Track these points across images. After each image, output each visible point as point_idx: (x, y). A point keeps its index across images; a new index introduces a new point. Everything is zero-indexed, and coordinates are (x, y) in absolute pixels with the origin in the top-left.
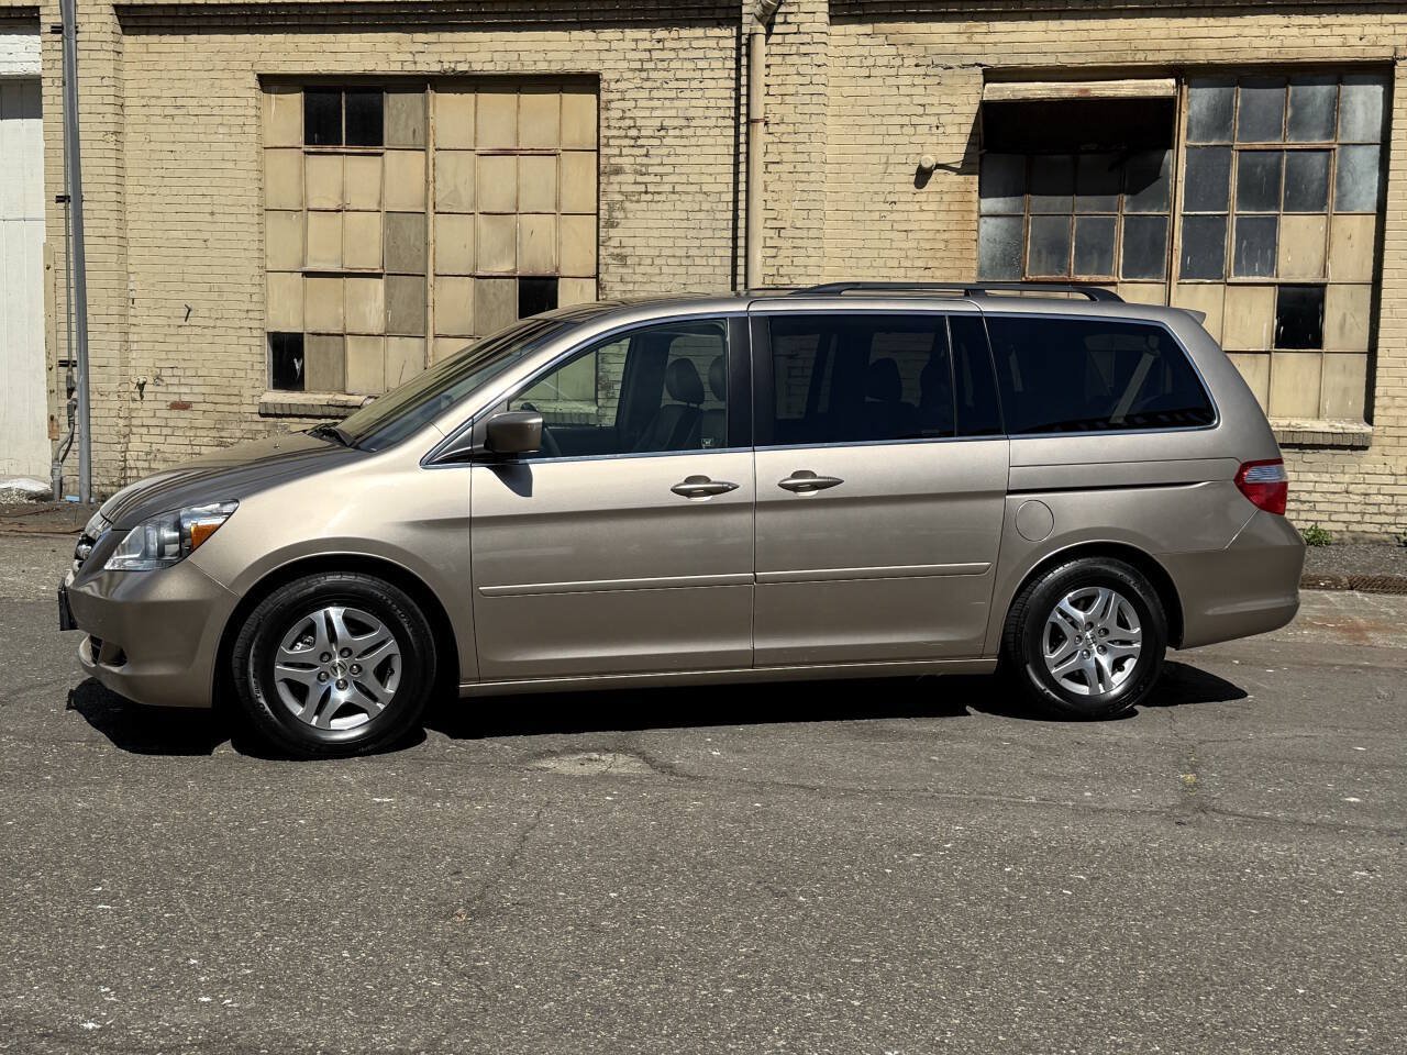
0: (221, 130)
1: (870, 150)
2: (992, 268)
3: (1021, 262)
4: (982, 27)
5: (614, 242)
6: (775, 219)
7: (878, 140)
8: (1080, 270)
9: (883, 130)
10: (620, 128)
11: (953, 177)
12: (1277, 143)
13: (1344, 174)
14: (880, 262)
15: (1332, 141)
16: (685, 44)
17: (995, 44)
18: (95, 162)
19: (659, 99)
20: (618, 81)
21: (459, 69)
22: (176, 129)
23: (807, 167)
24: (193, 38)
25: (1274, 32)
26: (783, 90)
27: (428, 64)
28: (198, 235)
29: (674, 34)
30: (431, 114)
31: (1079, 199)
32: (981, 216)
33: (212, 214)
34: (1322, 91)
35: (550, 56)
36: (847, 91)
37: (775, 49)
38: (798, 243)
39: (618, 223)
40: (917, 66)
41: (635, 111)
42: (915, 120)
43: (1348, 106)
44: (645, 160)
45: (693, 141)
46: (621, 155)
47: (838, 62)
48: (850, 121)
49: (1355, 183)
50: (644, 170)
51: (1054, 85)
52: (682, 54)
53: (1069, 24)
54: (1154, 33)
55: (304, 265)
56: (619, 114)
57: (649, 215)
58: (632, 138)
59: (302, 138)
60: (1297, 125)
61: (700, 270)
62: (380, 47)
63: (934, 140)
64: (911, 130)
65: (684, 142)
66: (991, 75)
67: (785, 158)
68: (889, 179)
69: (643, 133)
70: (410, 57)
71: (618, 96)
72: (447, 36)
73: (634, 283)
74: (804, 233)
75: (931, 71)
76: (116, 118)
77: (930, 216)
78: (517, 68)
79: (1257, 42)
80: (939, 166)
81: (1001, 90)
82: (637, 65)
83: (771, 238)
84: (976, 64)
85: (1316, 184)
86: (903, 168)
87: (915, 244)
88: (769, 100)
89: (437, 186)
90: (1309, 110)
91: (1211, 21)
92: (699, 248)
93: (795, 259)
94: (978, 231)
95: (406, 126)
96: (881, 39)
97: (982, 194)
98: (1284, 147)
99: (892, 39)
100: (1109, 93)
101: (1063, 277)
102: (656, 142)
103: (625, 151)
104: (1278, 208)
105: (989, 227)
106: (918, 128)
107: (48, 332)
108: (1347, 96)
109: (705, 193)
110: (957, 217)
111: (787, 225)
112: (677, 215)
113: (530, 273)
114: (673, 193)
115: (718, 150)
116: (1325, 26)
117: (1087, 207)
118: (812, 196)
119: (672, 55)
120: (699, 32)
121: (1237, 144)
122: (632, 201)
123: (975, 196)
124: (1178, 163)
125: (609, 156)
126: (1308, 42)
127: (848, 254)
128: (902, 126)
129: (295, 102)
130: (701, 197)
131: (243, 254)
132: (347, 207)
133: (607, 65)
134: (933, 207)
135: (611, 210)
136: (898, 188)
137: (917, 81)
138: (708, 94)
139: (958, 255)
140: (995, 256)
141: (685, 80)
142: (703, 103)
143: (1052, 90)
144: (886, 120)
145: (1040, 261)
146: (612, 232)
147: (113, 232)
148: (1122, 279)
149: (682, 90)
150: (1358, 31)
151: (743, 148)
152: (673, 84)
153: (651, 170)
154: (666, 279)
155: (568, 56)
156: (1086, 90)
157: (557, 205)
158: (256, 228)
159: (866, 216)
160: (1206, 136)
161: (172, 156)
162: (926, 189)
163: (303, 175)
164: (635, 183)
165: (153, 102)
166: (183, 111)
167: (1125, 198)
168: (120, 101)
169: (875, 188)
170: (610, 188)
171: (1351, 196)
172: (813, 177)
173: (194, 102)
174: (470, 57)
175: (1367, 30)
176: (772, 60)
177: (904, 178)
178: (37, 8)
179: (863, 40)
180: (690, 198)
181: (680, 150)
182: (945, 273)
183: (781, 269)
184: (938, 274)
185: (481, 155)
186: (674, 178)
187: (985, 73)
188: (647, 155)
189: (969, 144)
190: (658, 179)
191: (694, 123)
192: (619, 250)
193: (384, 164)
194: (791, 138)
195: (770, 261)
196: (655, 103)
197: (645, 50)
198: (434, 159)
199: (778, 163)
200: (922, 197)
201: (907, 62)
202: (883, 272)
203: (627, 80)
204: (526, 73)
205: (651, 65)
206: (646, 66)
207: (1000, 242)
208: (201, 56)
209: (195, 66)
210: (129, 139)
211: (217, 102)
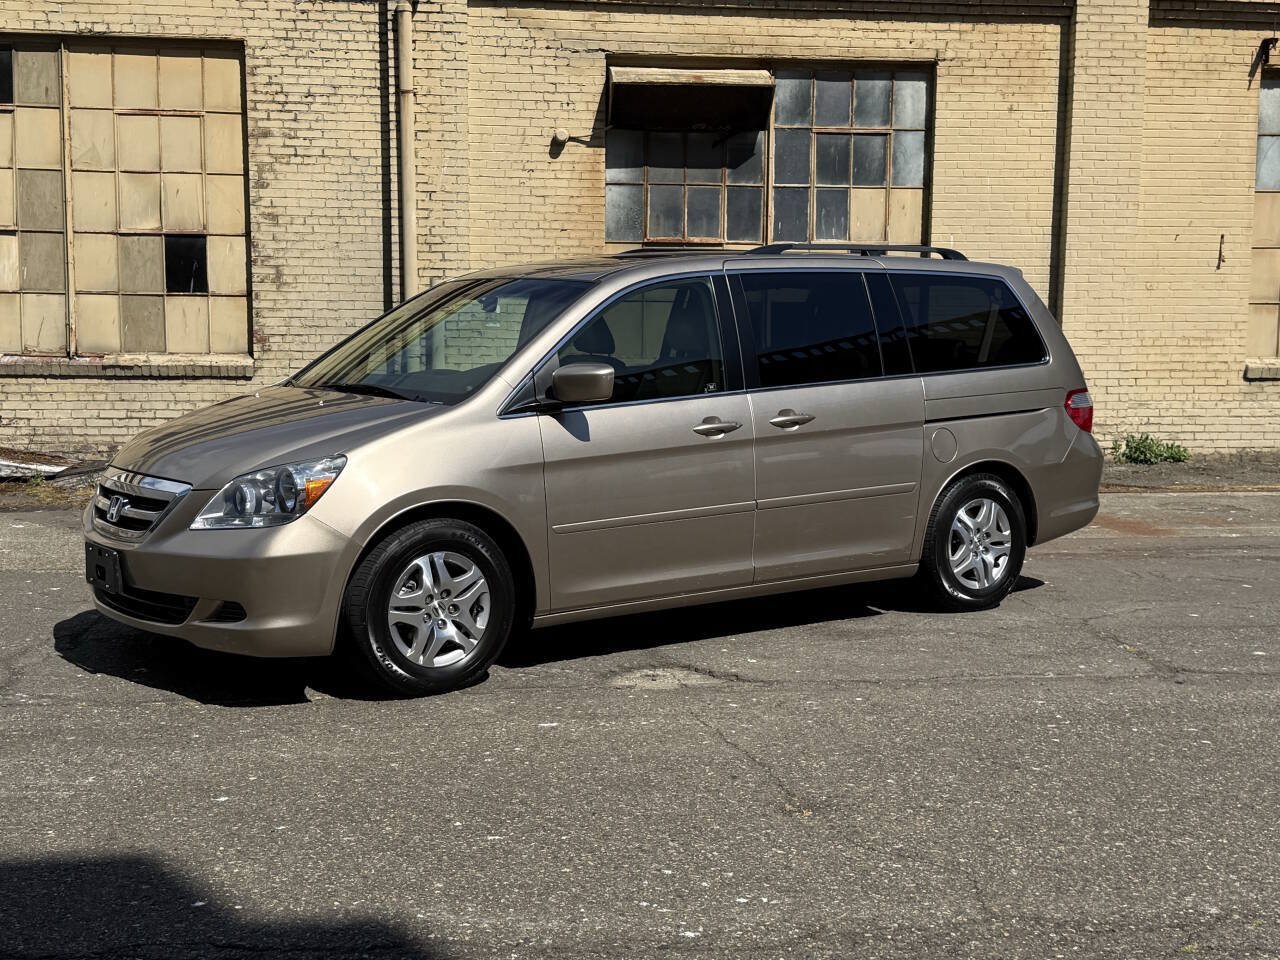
1: (509, 122)
2: (617, 230)
3: (643, 224)
4: (604, 16)
5: (266, 202)
6: (426, 183)
7: (516, 113)
8: (693, 232)
9: (519, 104)
10: (267, 93)
11: (583, 148)
12: (846, 127)
13: (898, 154)
14: (520, 224)
15: (888, 127)
16: (329, 17)
17: (616, 32)
19: (305, 67)
20: (263, 48)
21: (96, 30)
23: (454, 136)
25: (843, 33)
26: (429, 64)
27: (63, 24)
29: (319, 7)
30: (65, 73)
31: (689, 171)
32: (607, 184)
34: (880, 85)
35: (192, 21)
36: (485, 68)
37: (420, 26)
38: (448, 205)
39: (268, 184)
40: (548, 48)
41: (282, 77)
42: (548, 97)
43: (899, 99)
44: (294, 125)
46: (268, 119)
47: (476, 41)
48: (488, 95)
49: (906, 162)
50: (292, 133)
51: (670, 70)
52: (327, 26)
53: (678, 18)
54: (748, 30)
56: (265, 80)
57: (298, 177)
58: (279, 103)
60: (861, 113)
61: (351, 230)
62: (10, 5)
63: (565, 115)
64: (544, 106)
65: (331, 108)
66: (614, 60)
67: (434, 127)
68: (525, 148)
69: (291, 98)
70: (42, 17)
71: (264, 62)
73: (287, 241)
74: (453, 197)
75: (560, 53)
77: (564, 183)
78: (157, 31)
79: (831, 42)
80: (571, 139)
81: (624, 73)
82: (282, 34)
83: (423, 201)
84: (600, 49)
85: (876, 164)
86: (540, 140)
87: (552, 208)
88: (417, 73)
89: (74, 144)
90: (870, 101)
91: (793, 22)
92: (350, 209)
93: (446, 221)
94: (605, 197)
95: (38, 84)
96: (515, 23)
97: (608, 165)
98: (852, 131)
99: (524, 23)
100: (717, 80)
101: (679, 238)
102: (304, 108)
103: (273, 116)
104: (848, 182)
105: (614, 194)
106: (551, 104)
108: (898, 90)
109: (354, 157)
110: (587, 184)
111: (438, 189)
112: (327, 177)
113: (177, 231)
114: (323, 156)
115: (365, 117)
116: (883, 31)
117: (697, 177)
118: (460, 163)
119: (317, 26)
120: (342, 6)
121: (815, 128)
122: (281, 163)
123: (602, 166)
124: (769, 142)
125: (256, 120)
126: (870, 43)
127: (492, 215)
128: (536, 101)
130: (350, 161)
133: (251, 33)
134: (568, 175)
135: (260, 171)
136: (535, 157)
137: (549, 62)
138: (353, 64)
139: (590, 218)
140: (620, 218)
141: (331, 50)
142: (349, 73)
144: (523, 96)
145: (658, 225)
146: (263, 192)
148: (727, 241)
149: (328, 60)
150: (908, 36)
151: (393, 117)
152: (319, 54)
154: (319, 238)
155: (211, 22)
156: (699, 77)
157: (203, 165)
159: (507, 182)
160: (791, 119)
162: (560, 158)
164: (284, 146)
167: (728, 171)
169: (515, 157)
170: (258, 150)
171: (903, 174)
172: (459, 146)
174: (108, 18)
175: (916, 35)
176: (418, 36)
177: (541, 149)
179: (498, 22)
180: (340, 161)
181: (327, 117)
182: (581, 234)
183: (433, 229)
184: (573, 234)
185: (120, 114)
186: (323, 143)
187: (607, 57)
188: (295, 120)
189: (596, 120)
190: (307, 143)
191: (340, 91)
192: (270, 210)
193: (14, 118)
194: (439, 109)
195: (422, 222)
196: (302, 71)
197: (290, 20)
198: (69, 118)
199: (427, 131)
200: (557, 166)
201: (540, 44)
202: (525, 233)
203: (272, 47)
204: (167, 36)
205: (296, 35)
206: (291, 35)
207: (624, 207)
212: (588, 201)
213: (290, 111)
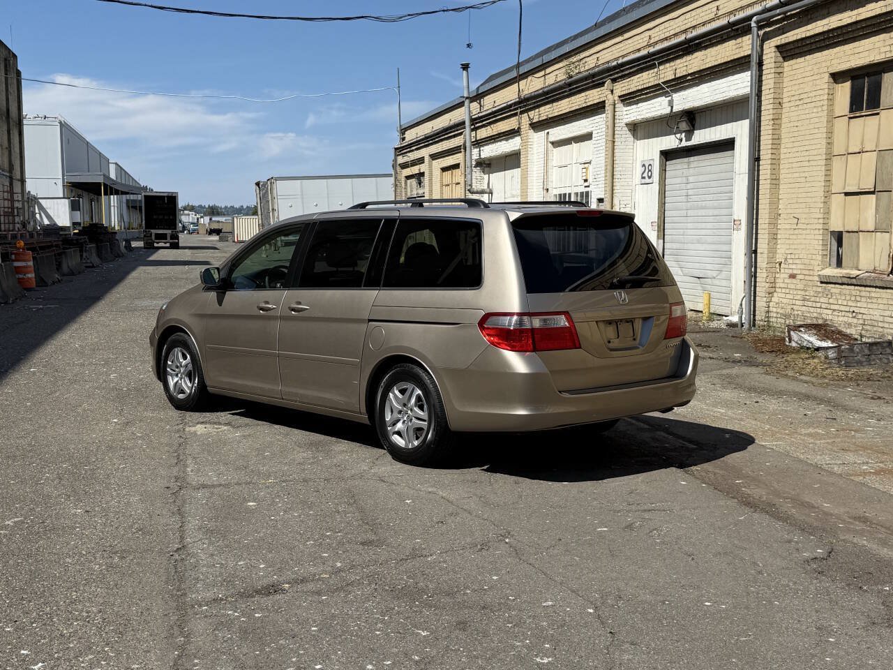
0: (815, 110)
18: (766, 137)
22: (799, 112)
24: (808, 57)
28: (804, 175)
33: (809, 161)
55: (844, 188)
59: (849, 109)
62: (878, 45)
70: (889, 47)
76: (775, 111)
95: (891, 94)
129: (847, 86)
131: (818, 184)
132: (864, 150)
147: (769, 176)
158: (825, 168)
161: (796, 129)
163: (848, 132)
165: (792, 98)
166: (802, 102)
168: (777, 101)
173: (806, 95)
178: (750, 56)
193: (880, 120)
208: (810, 68)
209: (808, 74)
210: (783, 121)
211: (814, 94)
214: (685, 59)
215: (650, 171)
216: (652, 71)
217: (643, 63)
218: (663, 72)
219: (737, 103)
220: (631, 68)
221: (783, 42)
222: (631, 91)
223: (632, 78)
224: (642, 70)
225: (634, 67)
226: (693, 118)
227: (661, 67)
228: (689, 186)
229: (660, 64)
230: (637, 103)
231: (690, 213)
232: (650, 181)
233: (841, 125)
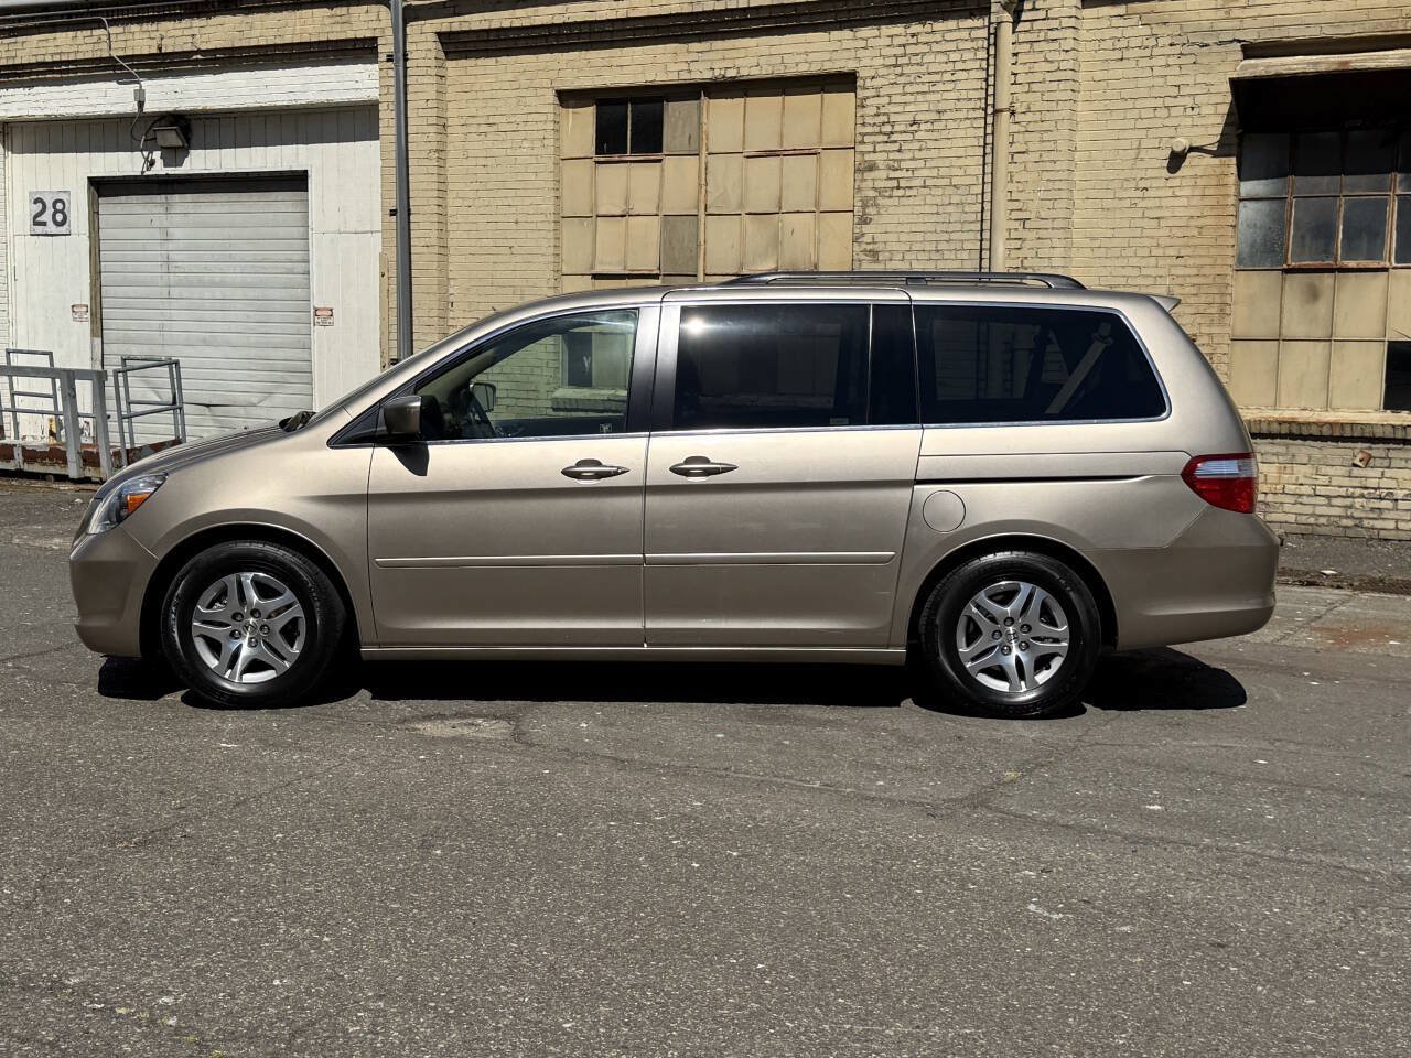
0: (525, 144)
1: (1122, 135)
2: (1252, 256)
3: (1283, 246)
5: (868, 238)
6: (1020, 210)
7: (1131, 124)
8: (1346, 257)
9: (1135, 114)
10: (875, 124)
11: (1209, 160)
14: (1129, 252)
16: (938, 37)
17: (1254, 18)
18: (423, 178)
19: (912, 94)
20: (873, 78)
21: (728, 75)
22: (490, 144)
23: (1053, 156)
24: (504, 59)
26: (1031, 78)
27: (701, 73)
28: (505, 243)
29: (928, 28)
30: (705, 120)
31: (1347, 179)
32: (1241, 200)
33: (517, 222)
35: (812, 57)
36: (1099, 75)
37: (1022, 37)
38: (1042, 234)
39: (871, 219)
40: (1171, 45)
41: (889, 106)
42: (1169, 102)
44: (898, 156)
45: (944, 134)
46: (874, 152)
47: (1090, 46)
48: (1101, 106)
50: (896, 165)
51: (1314, 58)
52: (936, 47)
55: (592, 268)
56: (875, 111)
57: (900, 210)
58: (885, 134)
59: (594, 149)
61: (948, 265)
62: (660, 58)
63: (1189, 121)
64: (1164, 113)
65: (935, 135)
66: (1251, 50)
67: (1032, 147)
68: (1140, 164)
69: (897, 128)
70: (685, 67)
71: (873, 92)
72: (718, 44)
74: (1049, 224)
75: (1186, 50)
76: (439, 138)
77: (1184, 202)
78: (780, 71)
80: (1192, 149)
81: (1257, 66)
82: (892, 61)
83: (1016, 229)
84: (1235, 40)
86: (1156, 153)
87: (1167, 232)
88: (1015, 88)
89: (709, 189)
93: (1039, 251)
94: (1236, 216)
95: (683, 133)
96: (1135, 19)
97: (1241, 176)
99: (1146, 19)
100: (1371, 65)
101: (1329, 263)
102: (909, 137)
103: (879, 148)
105: (1249, 211)
106: (1172, 110)
107: (382, 333)
109: (955, 186)
110: (1212, 202)
111: (1032, 216)
112: (927, 209)
114: (924, 187)
115: (968, 142)
117: (1357, 187)
118: (1061, 185)
119: (925, 48)
120: (952, 24)
122: (884, 197)
123: (1233, 179)
125: (863, 153)
127: (1097, 243)
128: (1155, 108)
129: (588, 114)
130: (950, 190)
131: (541, 259)
132: (631, 213)
133: (863, 63)
134: (1187, 192)
135: (865, 206)
136: (1151, 173)
137: (1172, 61)
138: (959, 86)
139: (1212, 242)
140: (1255, 241)
141: (938, 73)
142: (955, 95)
143: (1308, 63)
144: (1139, 104)
145: (1304, 246)
146: (867, 228)
147: (434, 241)
148: (1394, 264)
149: (934, 83)
151: (989, 140)
152: (926, 78)
153: (903, 165)
155: (827, 56)
156: (1347, 62)
157: (817, 203)
158: (551, 235)
159: (1116, 204)
161: (483, 170)
162: (1179, 174)
163: (594, 184)
164: (889, 179)
165: (471, 120)
166: (494, 128)
167: (1399, 177)
168: (442, 121)
169: (1127, 174)
170: (864, 185)
172: (1058, 166)
173: (503, 119)
174: (738, 63)
176: (1019, 48)
177: (1157, 164)
178: (374, 39)
179: (1116, 22)
180: (940, 191)
181: (931, 144)
182: (1198, 261)
183: (1025, 261)
184: (1191, 262)
185: (748, 157)
186: (925, 173)
187: (1244, 49)
188: (899, 151)
189: (1226, 124)
190: (909, 174)
191: (945, 116)
192: (870, 247)
193: (662, 170)
194: (1038, 127)
195: (1014, 254)
196: (909, 98)
197: (900, 46)
198: (706, 164)
199: (1024, 153)
200: (1175, 182)
201: (1161, 42)
202: (1134, 261)
203: (882, 76)
204: (788, 75)
205: (905, 60)
206: (900, 61)
207: (1260, 228)
208: (510, 76)
209: (506, 85)
210: (450, 155)
211: (524, 118)
212: (1210, 221)
213: (895, 142)
214: (186, 23)
215: (62, 212)
216: (88, 33)
217: (62, 16)
218: (121, 37)
219: (308, 113)
220: (20, 20)
221: (456, 28)
222: (17, 61)
223: (20, 39)
224: (53, 28)
225: (33, 19)
226: (187, 128)
227: (113, 30)
228: (171, 245)
229: (113, 23)
230: (31, 85)
231: (175, 292)
232: (63, 230)
233: (579, 173)
